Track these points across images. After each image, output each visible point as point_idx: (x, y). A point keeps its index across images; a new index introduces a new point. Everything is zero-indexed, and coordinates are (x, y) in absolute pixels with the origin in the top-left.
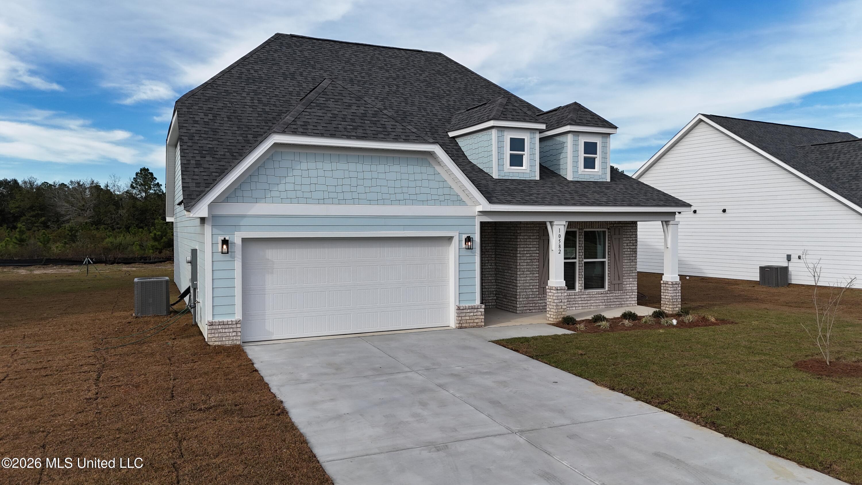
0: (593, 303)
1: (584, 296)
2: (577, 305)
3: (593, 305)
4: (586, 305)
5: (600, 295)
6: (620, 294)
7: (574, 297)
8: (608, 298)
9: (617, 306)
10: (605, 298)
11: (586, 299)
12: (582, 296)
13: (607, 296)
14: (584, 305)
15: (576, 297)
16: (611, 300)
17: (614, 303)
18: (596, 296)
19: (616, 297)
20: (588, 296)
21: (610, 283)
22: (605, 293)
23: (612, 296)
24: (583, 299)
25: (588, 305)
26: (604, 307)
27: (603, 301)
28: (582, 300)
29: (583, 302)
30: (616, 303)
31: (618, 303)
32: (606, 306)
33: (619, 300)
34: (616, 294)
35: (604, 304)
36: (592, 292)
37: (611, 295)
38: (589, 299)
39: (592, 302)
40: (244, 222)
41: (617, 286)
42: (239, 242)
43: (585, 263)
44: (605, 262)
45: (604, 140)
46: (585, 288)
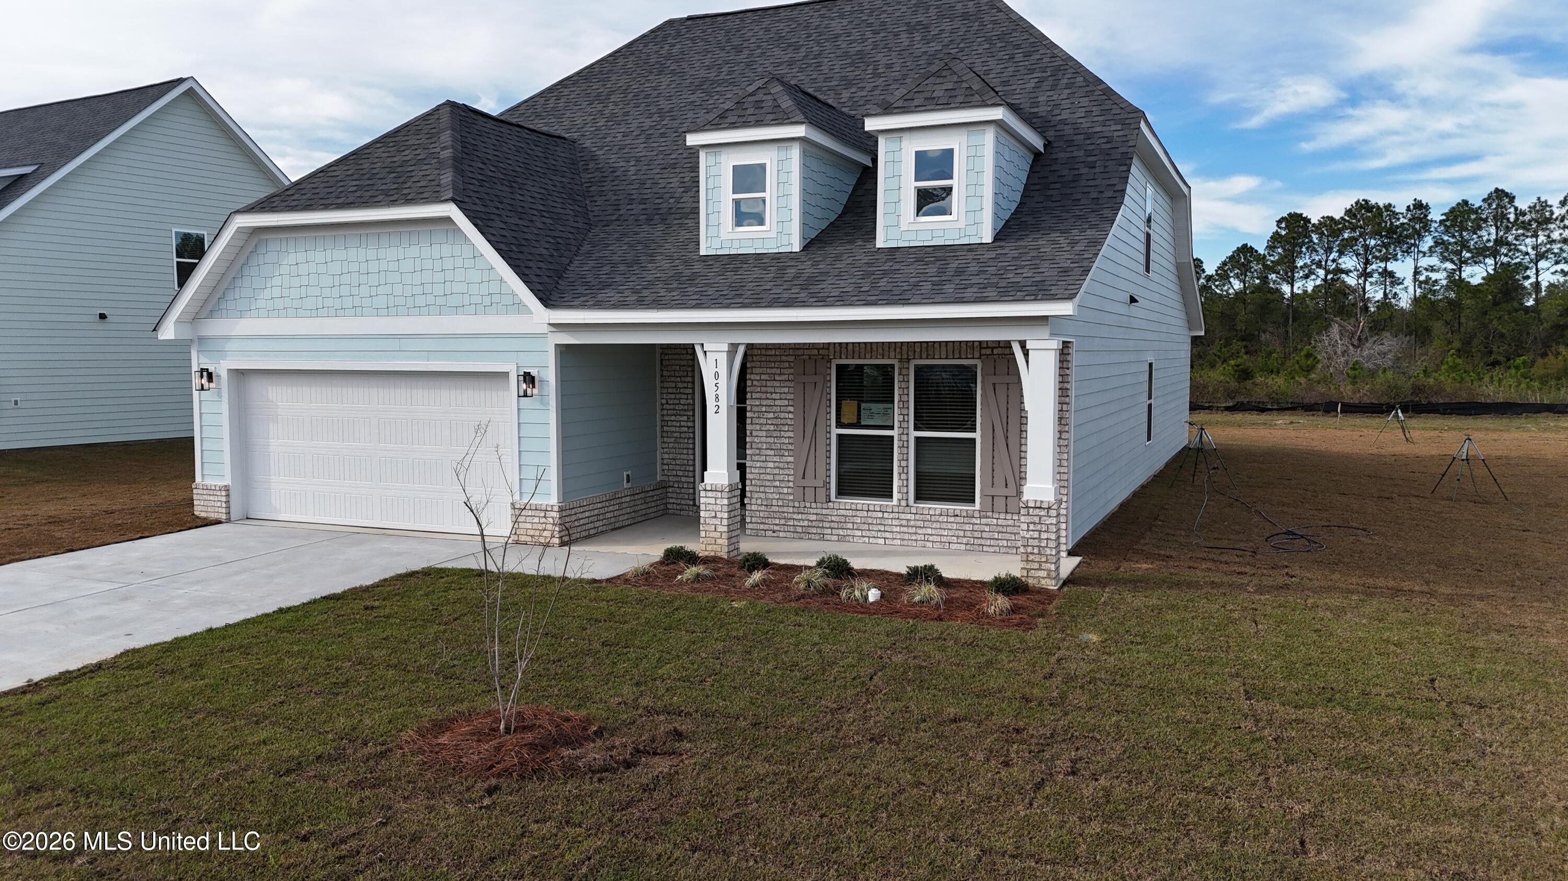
4: (914, 538)
5: (952, 519)
6: (1010, 522)
7: (880, 515)
8: (976, 527)
9: (1003, 550)
10: (967, 527)
11: (912, 523)
12: (903, 516)
14: (906, 536)
15: (886, 515)
16: (985, 535)
17: (992, 542)
18: (941, 519)
19: (1001, 529)
20: (917, 517)
21: (983, 495)
22: (965, 514)
23: (986, 525)
24: (904, 523)
25: (919, 537)
26: (963, 547)
27: (961, 534)
28: (901, 526)
31: (1005, 543)
33: (1007, 536)
34: (1000, 522)
35: (965, 540)
40: (228, 346)
41: (1000, 503)
42: (224, 375)
43: (918, 439)
44: (974, 440)
45: (976, 139)
46: (919, 497)
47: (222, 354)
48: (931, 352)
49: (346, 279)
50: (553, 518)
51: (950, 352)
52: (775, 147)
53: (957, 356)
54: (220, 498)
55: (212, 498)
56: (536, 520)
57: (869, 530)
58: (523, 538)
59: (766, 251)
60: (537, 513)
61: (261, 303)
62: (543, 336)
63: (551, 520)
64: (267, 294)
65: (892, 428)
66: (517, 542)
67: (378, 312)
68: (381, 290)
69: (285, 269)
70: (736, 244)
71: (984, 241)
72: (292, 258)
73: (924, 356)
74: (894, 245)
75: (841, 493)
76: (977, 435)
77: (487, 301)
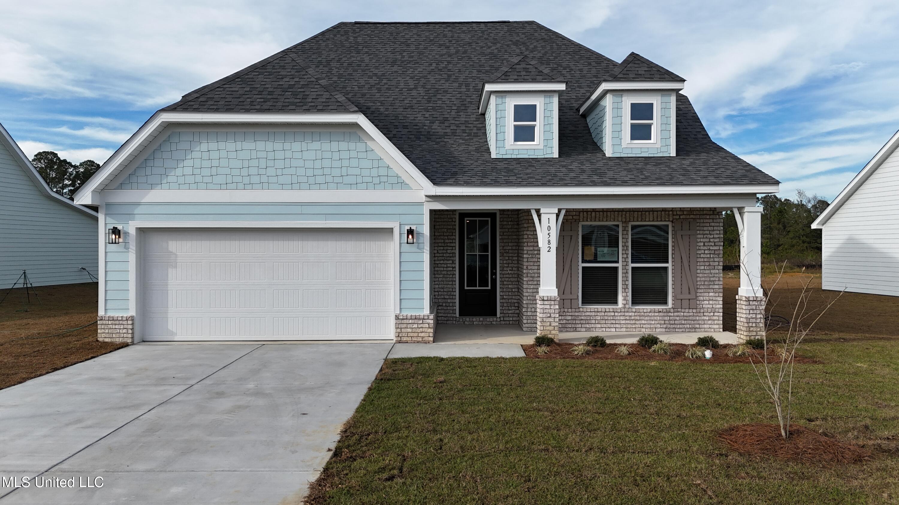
0: (645, 324)
1: (631, 314)
2: (617, 326)
3: (644, 326)
4: (634, 326)
5: (657, 314)
6: (691, 314)
7: (613, 314)
8: (671, 318)
9: (687, 330)
10: (666, 318)
11: (633, 318)
12: (627, 314)
13: (670, 316)
14: (629, 326)
15: (616, 314)
16: (676, 322)
17: (681, 326)
18: (650, 314)
19: (686, 318)
20: (636, 314)
21: (675, 298)
22: (665, 311)
23: (677, 316)
24: (628, 318)
25: (637, 326)
26: (664, 330)
27: (663, 322)
28: (626, 320)
29: (628, 322)
30: (685, 326)
31: (688, 326)
32: (667, 330)
33: (690, 322)
34: (685, 314)
35: (665, 326)
36: (644, 309)
37: (676, 314)
38: (638, 318)
39: (643, 322)
40: (138, 210)
41: (686, 303)
42: (132, 231)
43: (633, 268)
44: (666, 269)
45: (666, 99)
46: (634, 302)
47: (131, 216)
48: (644, 218)
49: (254, 163)
50: (429, 324)
51: (655, 218)
52: (543, 95)
53: (659, 219)
54: (126, 326)
55: (117, 327)
56: (415, 326)
57: (605, 323)
58: (405, 339)
59: (536, 157)
60: (416, 321)
61: (170, 179)
62: (421, 204)
63: (427, 326)
64: (179, 172)
65: (617, 262)
66: (400, 342)
67: (282, 187)
68: (285, 171)
69: (195, 154)
70: (516, 152)
71: (671, 155)
72: (204, 146)
73: (640, 220)
74: (618, 155)
75: (583, 303)
76: (669, 265)
77: (376, 180)
